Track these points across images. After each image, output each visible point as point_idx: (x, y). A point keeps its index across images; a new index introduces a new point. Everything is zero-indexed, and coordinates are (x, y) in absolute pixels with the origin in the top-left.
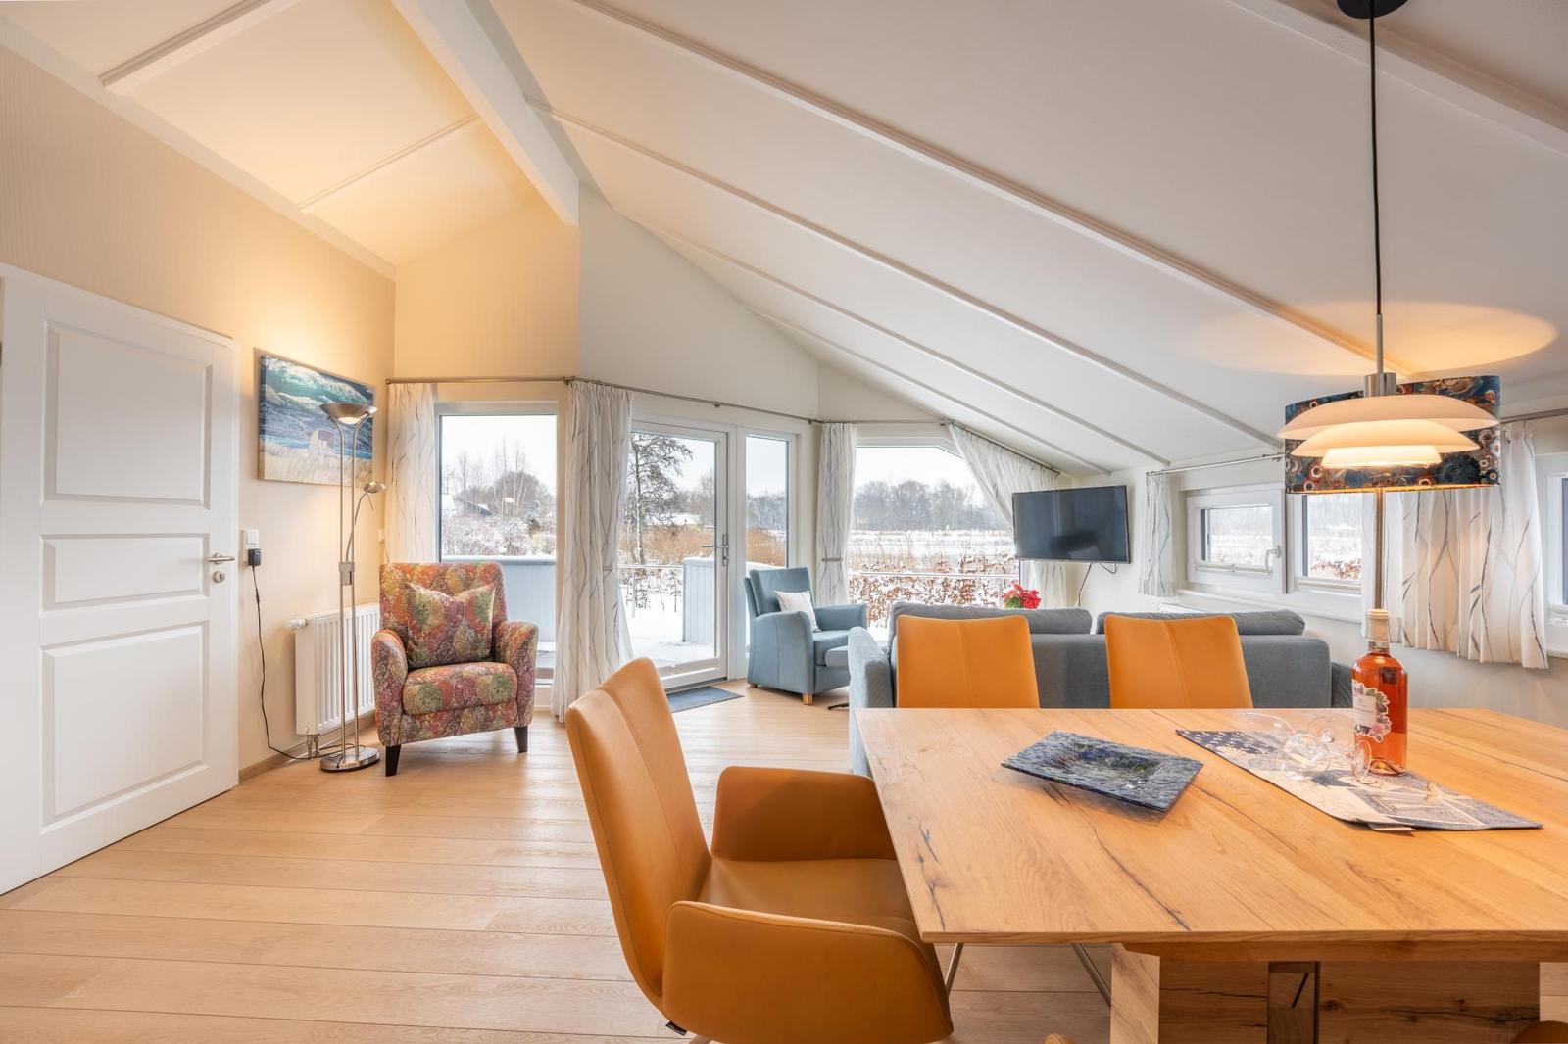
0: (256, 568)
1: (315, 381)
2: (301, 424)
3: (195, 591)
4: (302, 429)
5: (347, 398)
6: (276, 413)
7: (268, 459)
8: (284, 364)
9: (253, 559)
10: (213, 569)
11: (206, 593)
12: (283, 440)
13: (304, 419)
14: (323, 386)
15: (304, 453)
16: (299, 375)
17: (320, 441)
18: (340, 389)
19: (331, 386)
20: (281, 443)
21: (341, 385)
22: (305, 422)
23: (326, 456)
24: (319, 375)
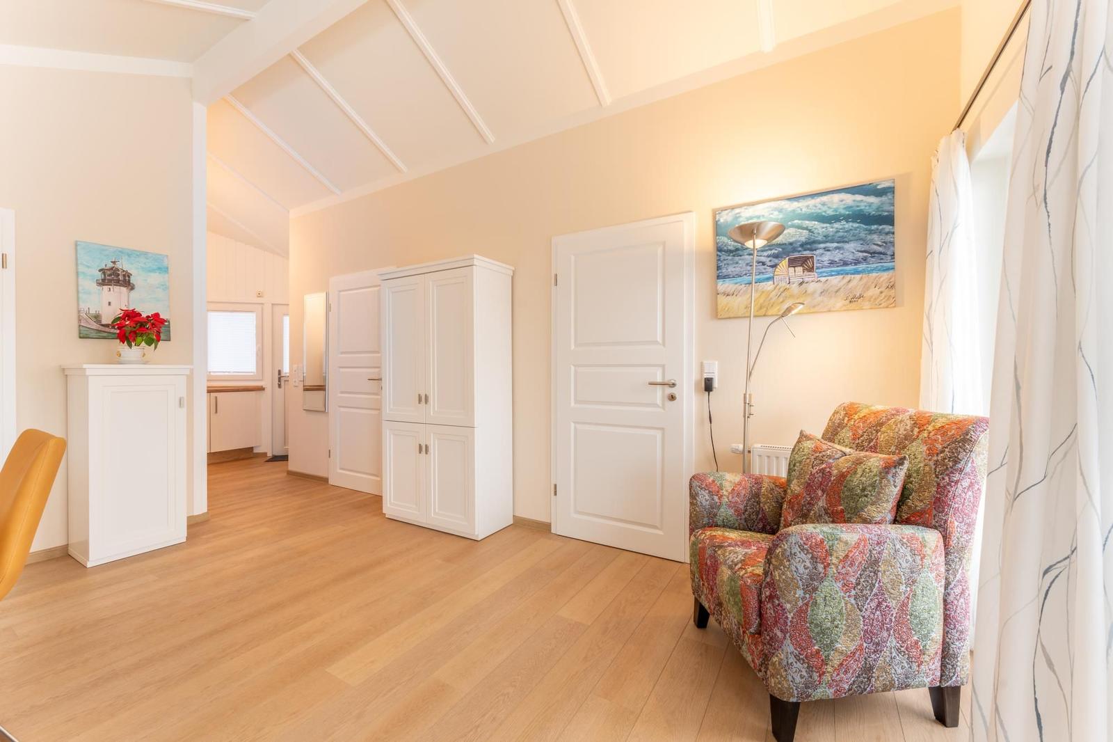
0: (711, 393)
1: (780, 211)
2: (763, 259)
3: (655, 405)
4: (764, 264)
5: (835, 210)
6: (730, 258)
7: (722, 300)
8: (737, 211)
9: (708, 386)
10: (669, 391)
11: (663, 407)
12: (739, 279)
13: (765, 254)
14: (794, 211)
15: (769, 286)
16: (757, 214)
17: (791, 269)
18: (824, 204)
19: (808, 206)
20: (736, 283)
21: (824, 199)
22: (768, 256)
23: (801, 284)
24: (787, 202)
